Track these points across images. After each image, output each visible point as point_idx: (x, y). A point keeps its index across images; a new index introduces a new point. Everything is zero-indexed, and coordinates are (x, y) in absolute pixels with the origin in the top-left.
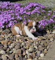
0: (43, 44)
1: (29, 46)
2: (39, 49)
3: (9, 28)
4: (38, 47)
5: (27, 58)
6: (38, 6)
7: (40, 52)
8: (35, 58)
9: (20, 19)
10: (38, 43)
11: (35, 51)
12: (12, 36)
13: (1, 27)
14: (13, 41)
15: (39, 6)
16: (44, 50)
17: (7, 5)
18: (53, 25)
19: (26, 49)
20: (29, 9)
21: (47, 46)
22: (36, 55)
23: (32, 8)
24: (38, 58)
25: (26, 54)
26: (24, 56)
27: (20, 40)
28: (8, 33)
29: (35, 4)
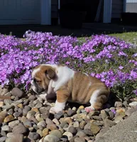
6: (113, 44)
10: (78, 126)
13: (3, 81)
14: (21, 116)
15: (116, 44)
20: (92, 51)
21: (96, 134)
27: (37, 116)
28: (16, 98)
29: (106, 39)
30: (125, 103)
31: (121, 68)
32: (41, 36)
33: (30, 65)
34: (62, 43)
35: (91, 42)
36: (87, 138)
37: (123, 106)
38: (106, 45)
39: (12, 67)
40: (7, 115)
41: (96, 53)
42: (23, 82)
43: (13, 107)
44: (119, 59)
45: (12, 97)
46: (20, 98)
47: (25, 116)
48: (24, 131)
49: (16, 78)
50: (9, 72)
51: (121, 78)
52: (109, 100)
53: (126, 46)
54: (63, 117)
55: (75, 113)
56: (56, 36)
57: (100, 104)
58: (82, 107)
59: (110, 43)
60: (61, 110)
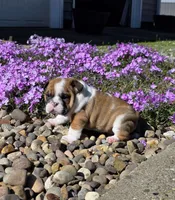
2: (94, 180)
6: (143, 56)
14: (24, 146)
15: (147, 55)
16: (108, 182)
20: (116, 64)
21: (120, 172)
25: (44, 190)
27: (45, 147)
28: (17, 123)
29: (135, 49)
30: (158, 132)
31: (154, 87)
33: (37, 80)
34: (78, 52)
35: (115, 53)
36: (109, 177)
37: (156, 136)
38: (135, 57)
39: (12, 83)
40: (5, 145)
41: (121, 67)
42: (27, 102)
43: (13, 135)
44: (152, 75)
45: (12, 122)
46: (22, 123)
47: (29, 146)
48: (28, 166)
49: (17, 96)
50: (9, 88)
51: (154, 99)
52: (137, 128)
53: (160, 59)
54: (77, 148)
55: (93, 144)
56: (70, 44)
57: (126, 133)
58: (102, 136)
59: (139, 55)
60: (75, 139)
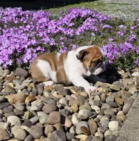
0: (112, 100)
1: (79, 106)
2: (105, 113)
3: (23, 65)
4: (100, 107)
5: (76, 134)
7: (107, 118)
8: (96, 131)
9: (52, 44)
10: (99, 99)
11: (96, 117)
12: (32, 85)
13: (5, 62)
14: (37, 95)
16: (116, 114)
17: (14, 15)
18: (134, 57)
19: (71, 114)
20: (71, 25)
21: (122, 105)
22: (98, 126)
23: (77, 20)
24: (103, 133)
25: (73, 125)
26: (69, 129)
27: (54, 94)
28: (22, 78)
29: (84, 12)
32: (12, 12)
35: (69, 16)
42: (26, 61)
46: (26, 78)
53: (105, 18)
56: (28, 11)
59: (88, 16)
